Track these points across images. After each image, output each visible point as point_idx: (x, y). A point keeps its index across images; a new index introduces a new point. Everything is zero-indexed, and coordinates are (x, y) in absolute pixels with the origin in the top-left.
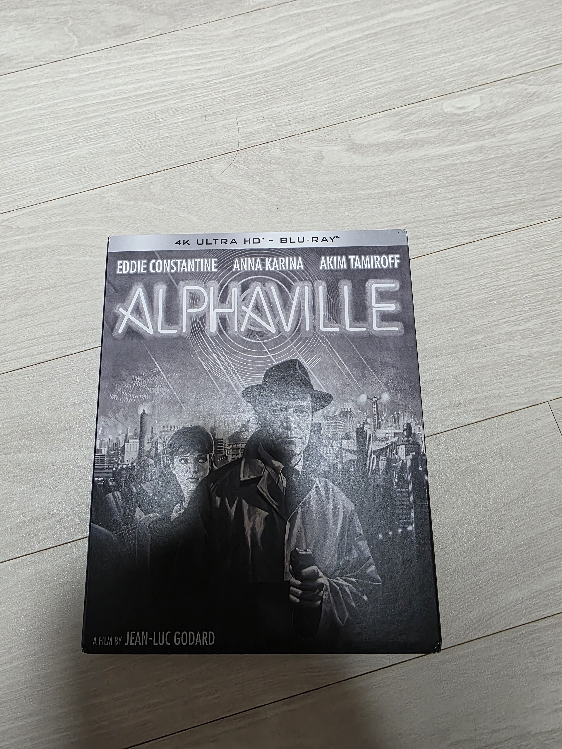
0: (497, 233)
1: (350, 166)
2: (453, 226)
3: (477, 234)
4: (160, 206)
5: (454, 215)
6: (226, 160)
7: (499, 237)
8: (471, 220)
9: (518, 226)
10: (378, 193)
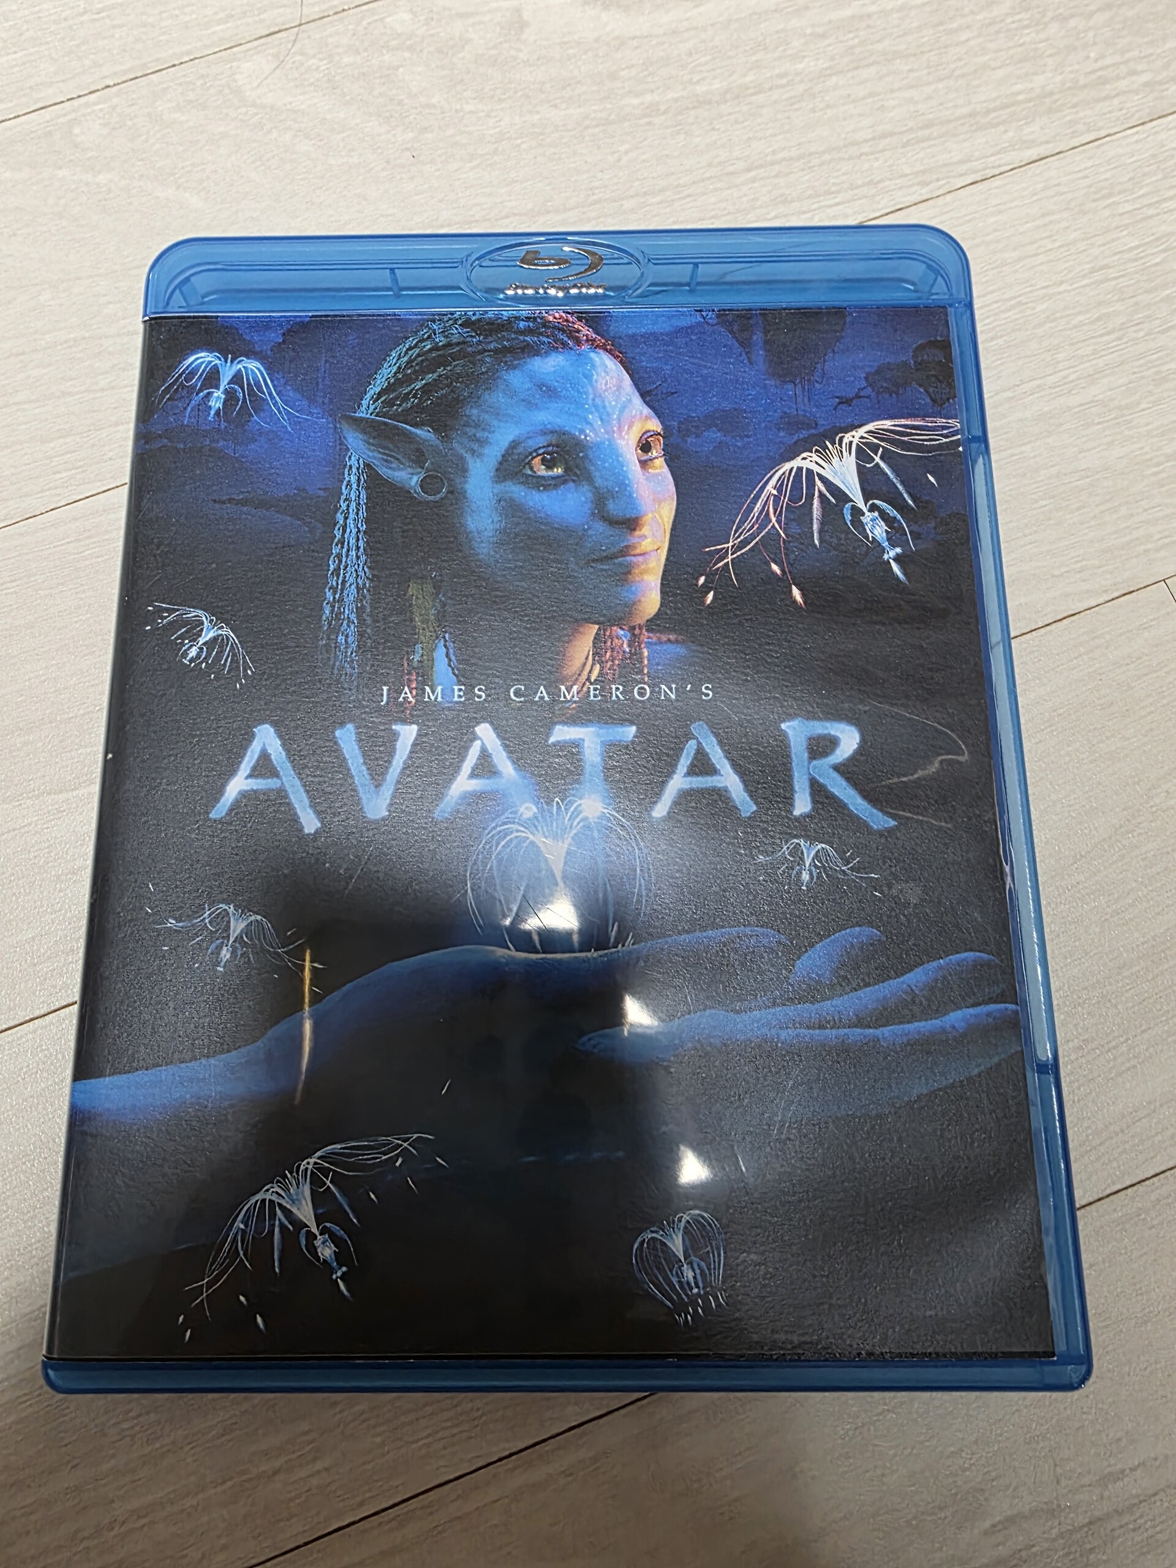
0: (990, 173)
1: (597, 40)
2: (876, 164)
3: (938, 180)
4: (101, 177)
5: (874, 139)
6: (271, 51)
7: (996, 182)
8: (922, 145)
9: (1041, 151)
10: (676, 100)
